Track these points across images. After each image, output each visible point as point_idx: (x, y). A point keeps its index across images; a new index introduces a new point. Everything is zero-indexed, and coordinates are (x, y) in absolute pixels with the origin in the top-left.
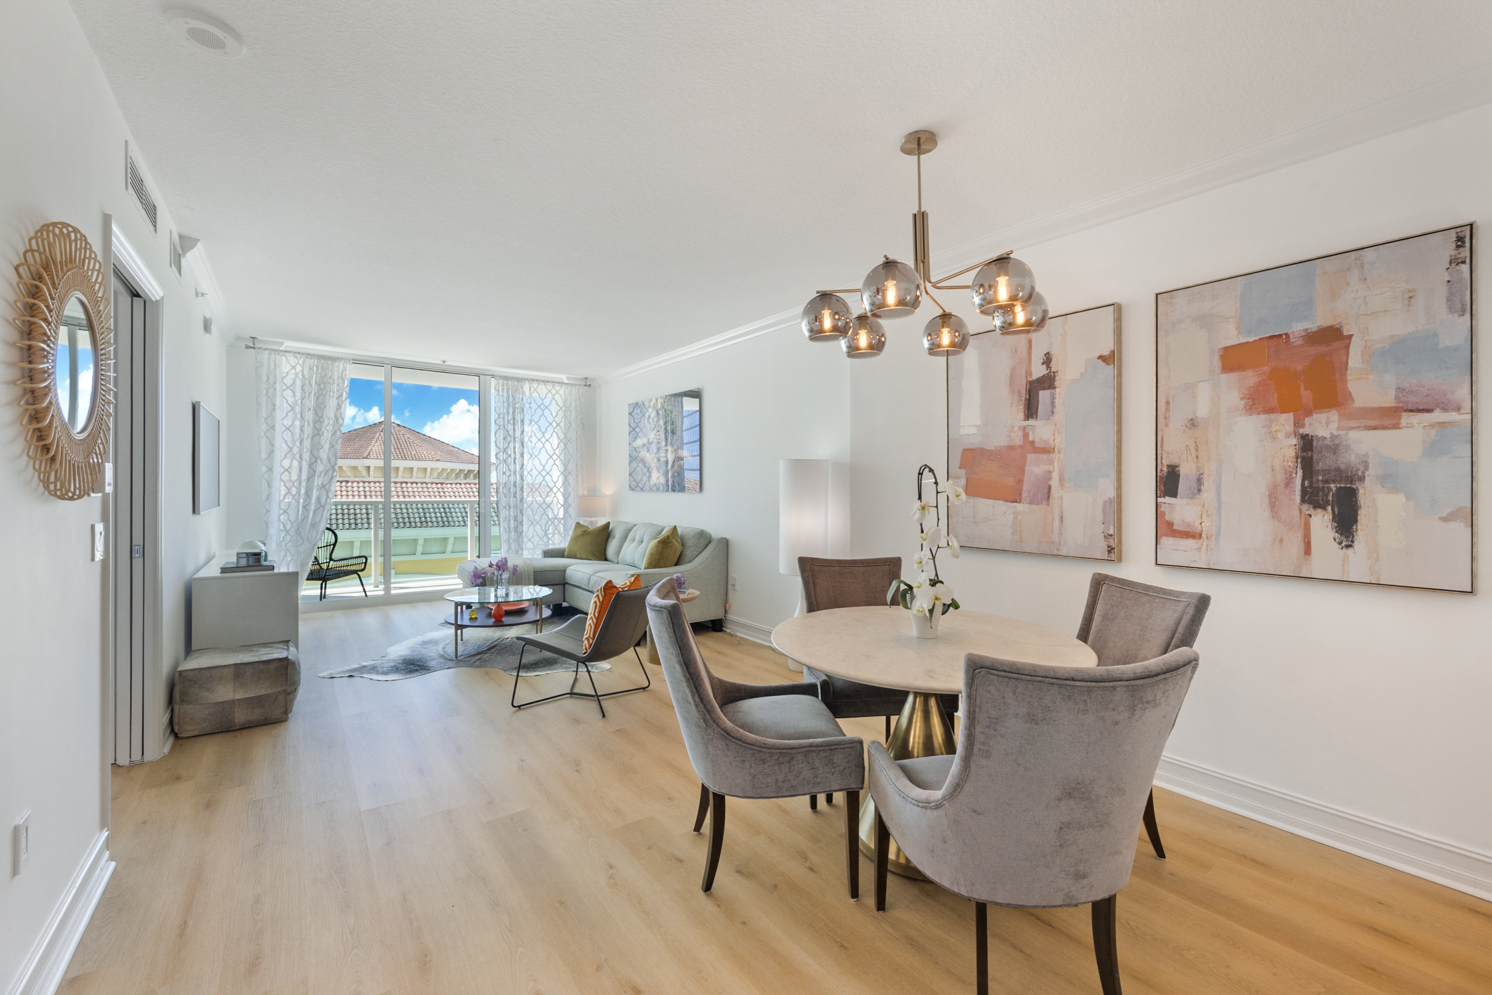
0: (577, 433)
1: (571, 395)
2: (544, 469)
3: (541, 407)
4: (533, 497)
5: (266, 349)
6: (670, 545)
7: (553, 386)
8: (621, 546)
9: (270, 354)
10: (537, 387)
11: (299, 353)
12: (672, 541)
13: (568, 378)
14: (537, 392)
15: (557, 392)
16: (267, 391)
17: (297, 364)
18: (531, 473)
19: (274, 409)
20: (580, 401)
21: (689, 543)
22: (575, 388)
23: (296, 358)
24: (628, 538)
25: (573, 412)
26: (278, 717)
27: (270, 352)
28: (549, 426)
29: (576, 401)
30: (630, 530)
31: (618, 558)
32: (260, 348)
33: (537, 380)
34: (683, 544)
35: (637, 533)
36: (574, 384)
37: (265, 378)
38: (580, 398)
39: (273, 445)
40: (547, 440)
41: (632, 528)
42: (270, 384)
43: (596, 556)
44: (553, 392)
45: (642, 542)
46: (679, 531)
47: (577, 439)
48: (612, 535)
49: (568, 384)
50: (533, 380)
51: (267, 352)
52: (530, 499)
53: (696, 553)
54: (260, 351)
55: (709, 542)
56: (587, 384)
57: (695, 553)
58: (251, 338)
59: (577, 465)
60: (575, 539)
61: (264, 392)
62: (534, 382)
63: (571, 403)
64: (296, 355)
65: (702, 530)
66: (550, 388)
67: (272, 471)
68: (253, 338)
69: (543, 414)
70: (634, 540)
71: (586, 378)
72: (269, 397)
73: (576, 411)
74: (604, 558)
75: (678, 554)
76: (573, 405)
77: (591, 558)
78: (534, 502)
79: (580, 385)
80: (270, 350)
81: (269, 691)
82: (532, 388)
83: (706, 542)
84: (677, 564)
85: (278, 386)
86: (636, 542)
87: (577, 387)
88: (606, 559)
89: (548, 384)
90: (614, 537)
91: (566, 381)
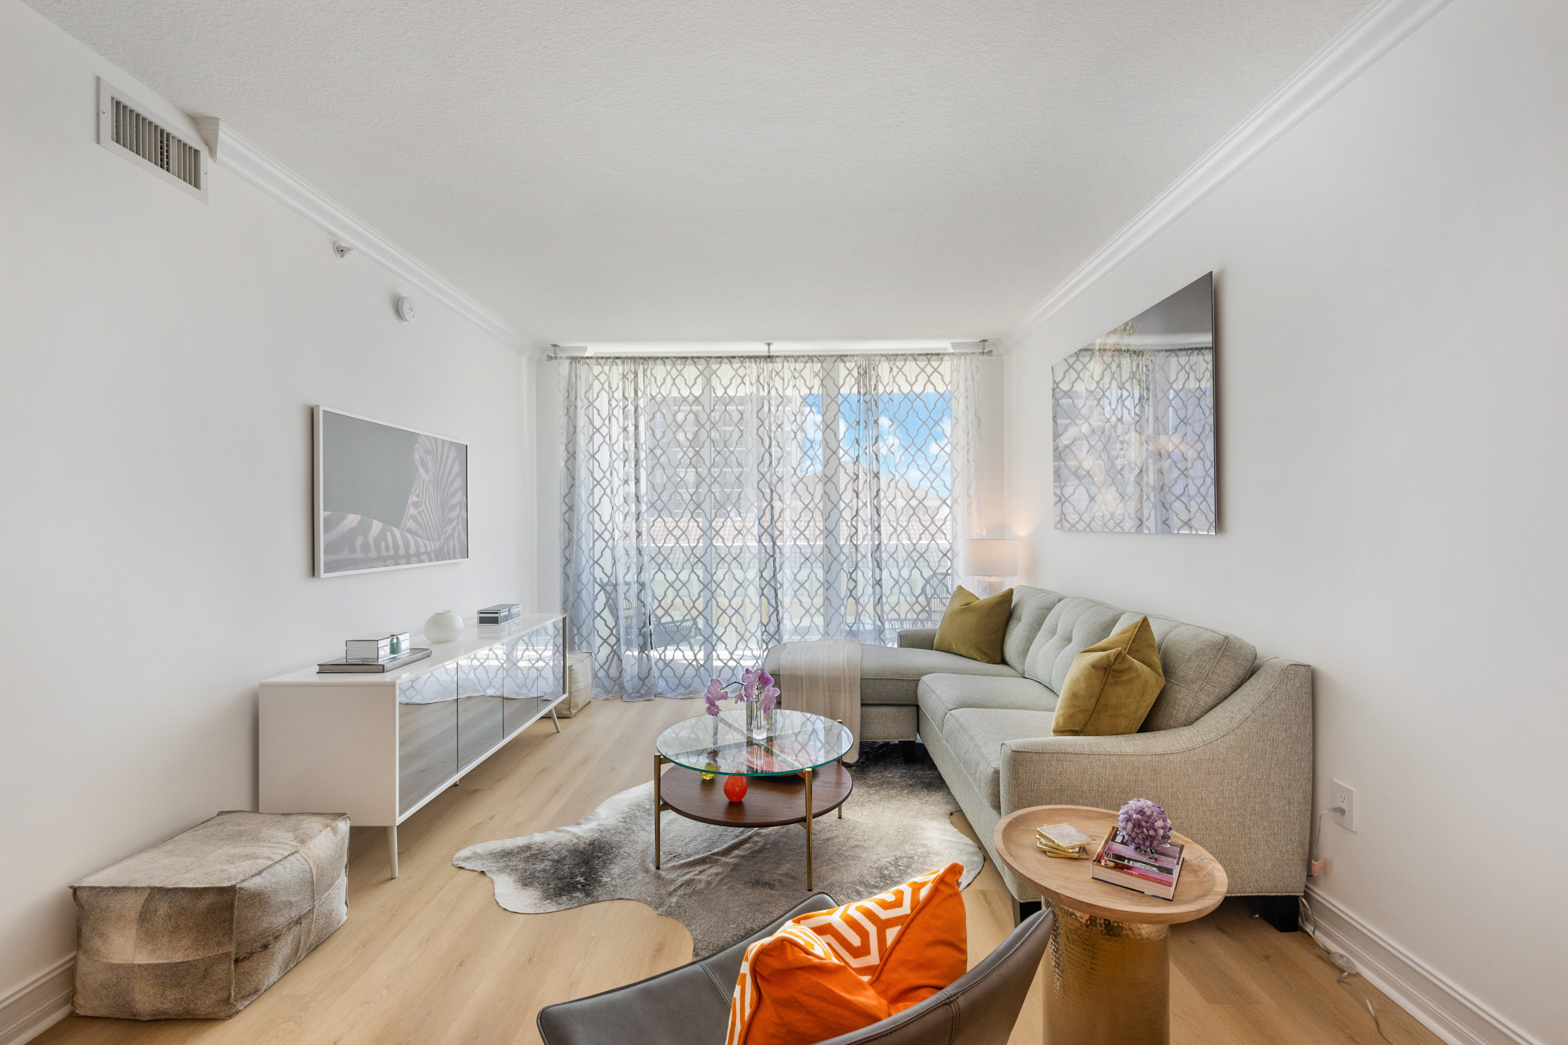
0: (968, 434)
2: (914, 496)
4: (899, 540)
5: (568, 358)
6: (1125, 678)
7: (929, 361)
8: (1030, 640)
9: (572, 363)
10: (902, 367)
11: (602, 358)
12: (1131, 668)
13: (952, 344)
14: (903, 373)
15: (935, 370)
16: (568, 410)
17: (601, 373)
18: (893, 503)
19: (575, 432)
20: (973, 380)
21: (1187, 671)
22: (965, 359)
23: (600, 364)
24: (1044, 627)
25: (962, 401)
26: (210, 1010)
27: (572, 361)
28: (922, 426)
29: (966, 380)
30: (1049, 609)
31: (1024, 663)
32: (561, 358)
33: (901, 356)
34: (1167, 670)
35: (1060, 618)
36: (962, 354)
38: (973, 376)
39: (573, 478)
41: (1054, 604)
42: (571, 401)
43: (985, 654)
44: (929, 370)
45: (1069, 640)
46: (1157, 630)
47: (968, 443)
48: (1016, 614)
49: (953, 354)
50: (896, 356)
51: (568, 362)
52: (894, 542)
53: (1210, 701)
54: (561, 361)
55: (1252, 671)
56: (985, 351)
57: (1205, 699)
58: (553, 345)
59: (969, 488)
60: (951, 617)
61: (565, 412)
62: (897, 359)
63: (958, 384)
64: (600, 361)
65: (1226, 638)
66: (922, 364)
67: (573, 511)
68: (555, 346)
69: (912, 407)
70: (1053, 632)
71: (985, 341)
73: (967, 398)
74: (999, 659)
75: (1151, 699)
76: (962, 389)
77: (976, 656)
78: (900, 546)
79: (973, 353)
80: (572, 358)
81: (191, 956)
82: (894, 369)
83: (1241, 672)
84: (1147, 726)
85: (579, 404)
86: (1056, 638)
87: (968, 358)
88: (1004, 662)
90: (1020, 620)
91: (952, 351)
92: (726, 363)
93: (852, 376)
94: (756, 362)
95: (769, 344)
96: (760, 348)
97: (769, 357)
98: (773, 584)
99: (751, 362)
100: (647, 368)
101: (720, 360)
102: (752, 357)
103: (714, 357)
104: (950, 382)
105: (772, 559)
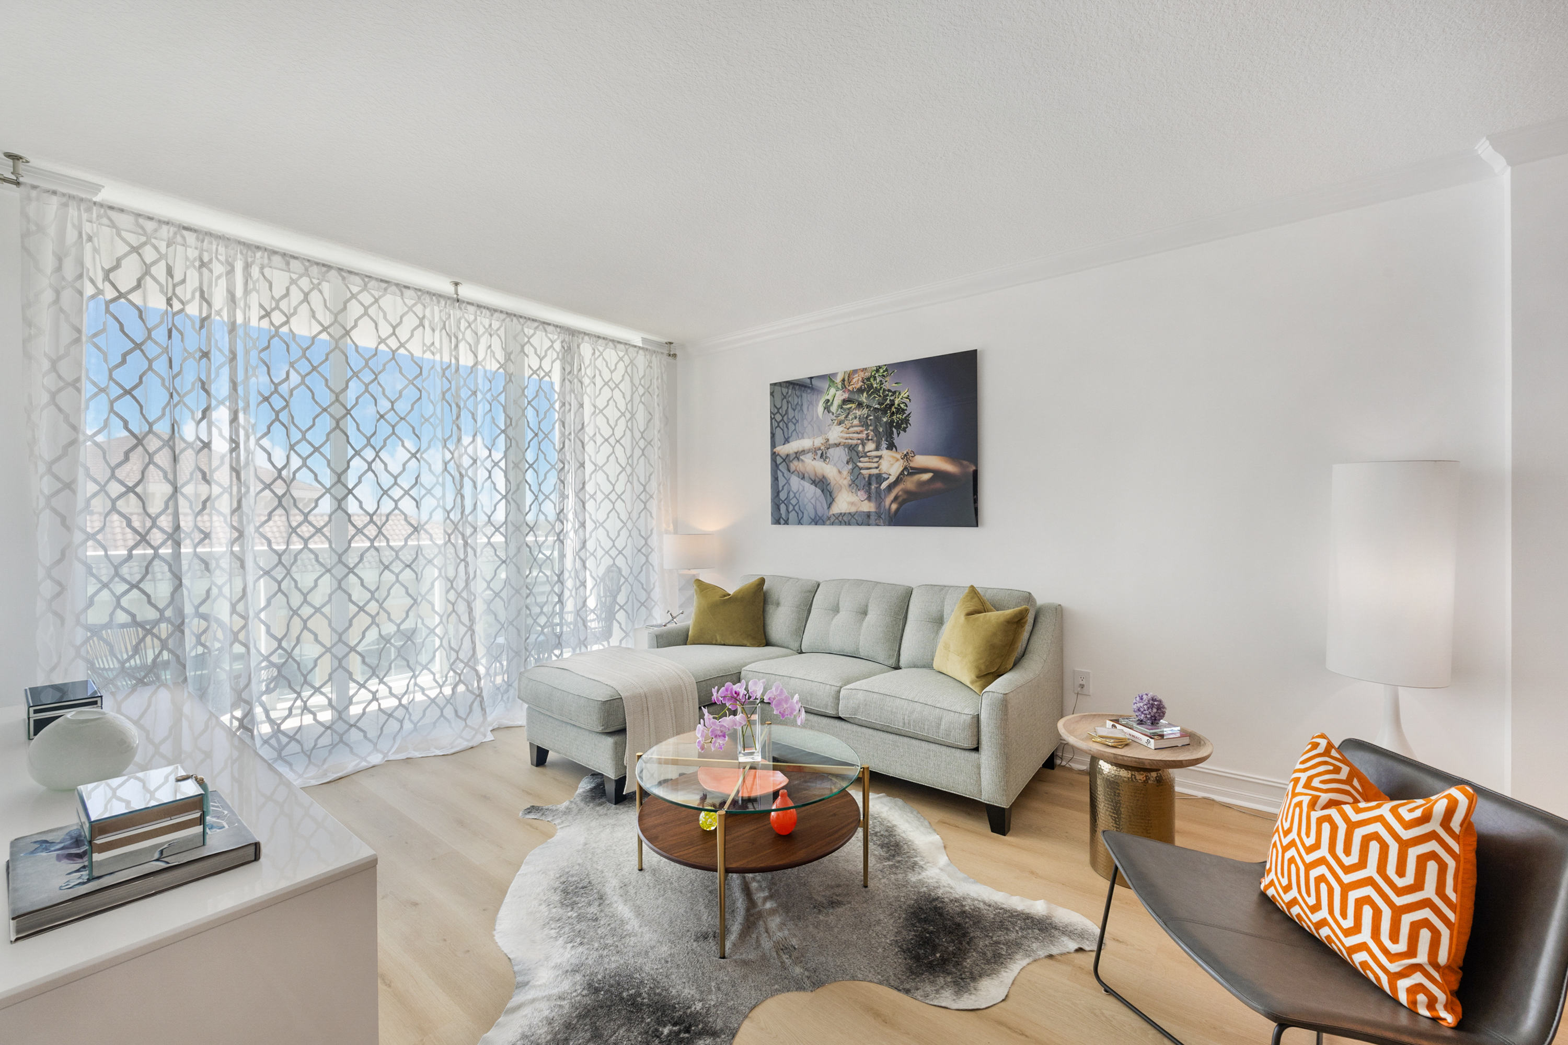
1: (651, 367)
3: (610, 383)
5: (54, 193)
7: (627, 351)
9: (65, 205)
10: (604, 350)
13: (644, 340)
15: (631, 362)
16: (58, 293)
20: (662, 379)
22: (656, 357)
27: (64, 200)
29: (657, 379)
31: (799, 640)
32: (34, 187)
33: (604, 338)
36: (653, 351)
37: (49, 262)
38: (662, 375)
40: (618, 441)
42: (64, 278)
49: (646, 349)
50: (599, 337)
51: (55, 200)
54: (34, 193)
56: (672, 353)
58: (9, 156)
59: (659, 484)
61: (48, 296)
62: (600, 341)
66: (621, 353)
68: (15, 158)
71: (671, 343)
72: (61, 310)
74: (764, 641)
79: (662, 353)
80: (64, 195)
82: (596, 351)
87: (658, 357)
88: (772, 644)
89: (619, 346)
91: (641, 345)
92: (394, 294)
93: (554, 349)
94: (439, 302)
95: (456, 284)
96: (443, 285)
97: (458, 301)
98: (466, 597)
99: (432, 299)
100: (253, 262)
101: (384, 285)
102: (434, 295)
103: (377, 279)
104: (643, 377)
105: (463, 563)
